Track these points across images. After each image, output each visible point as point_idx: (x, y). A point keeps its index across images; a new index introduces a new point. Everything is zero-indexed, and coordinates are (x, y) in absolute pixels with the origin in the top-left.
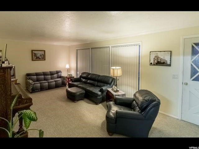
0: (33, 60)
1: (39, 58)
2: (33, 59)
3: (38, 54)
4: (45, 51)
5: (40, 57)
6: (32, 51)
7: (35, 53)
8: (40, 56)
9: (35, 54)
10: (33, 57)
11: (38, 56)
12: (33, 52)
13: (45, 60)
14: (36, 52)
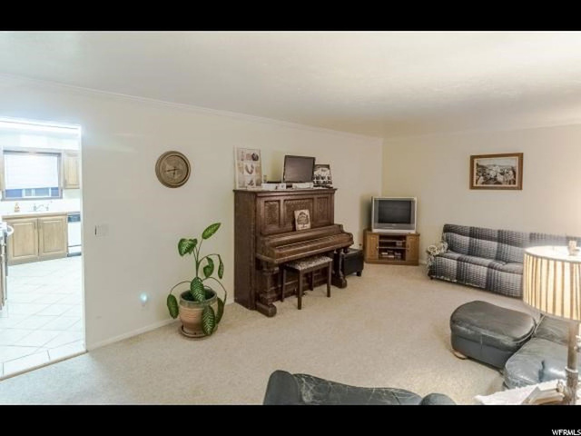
0: (472, 187)
1: (495, 179)
2: (475, 185)
3: (494, 169)
4: (520, 156)
5: (500, 178)
6: (473, 158)
7: (482, 167)
8: (502, 174)
9: (482, 170)
10: (475, 177)
11: (492, 174)
12: (476, 161)
13: (520, 188)
14: (484, 162)
